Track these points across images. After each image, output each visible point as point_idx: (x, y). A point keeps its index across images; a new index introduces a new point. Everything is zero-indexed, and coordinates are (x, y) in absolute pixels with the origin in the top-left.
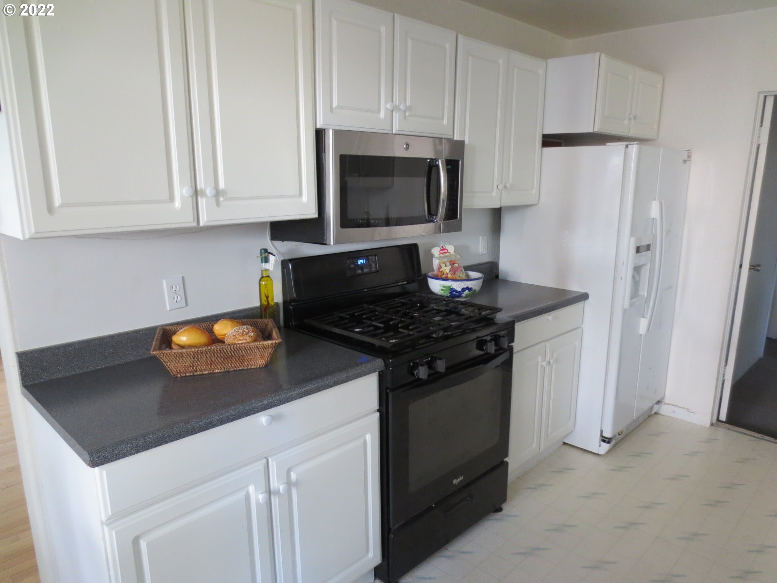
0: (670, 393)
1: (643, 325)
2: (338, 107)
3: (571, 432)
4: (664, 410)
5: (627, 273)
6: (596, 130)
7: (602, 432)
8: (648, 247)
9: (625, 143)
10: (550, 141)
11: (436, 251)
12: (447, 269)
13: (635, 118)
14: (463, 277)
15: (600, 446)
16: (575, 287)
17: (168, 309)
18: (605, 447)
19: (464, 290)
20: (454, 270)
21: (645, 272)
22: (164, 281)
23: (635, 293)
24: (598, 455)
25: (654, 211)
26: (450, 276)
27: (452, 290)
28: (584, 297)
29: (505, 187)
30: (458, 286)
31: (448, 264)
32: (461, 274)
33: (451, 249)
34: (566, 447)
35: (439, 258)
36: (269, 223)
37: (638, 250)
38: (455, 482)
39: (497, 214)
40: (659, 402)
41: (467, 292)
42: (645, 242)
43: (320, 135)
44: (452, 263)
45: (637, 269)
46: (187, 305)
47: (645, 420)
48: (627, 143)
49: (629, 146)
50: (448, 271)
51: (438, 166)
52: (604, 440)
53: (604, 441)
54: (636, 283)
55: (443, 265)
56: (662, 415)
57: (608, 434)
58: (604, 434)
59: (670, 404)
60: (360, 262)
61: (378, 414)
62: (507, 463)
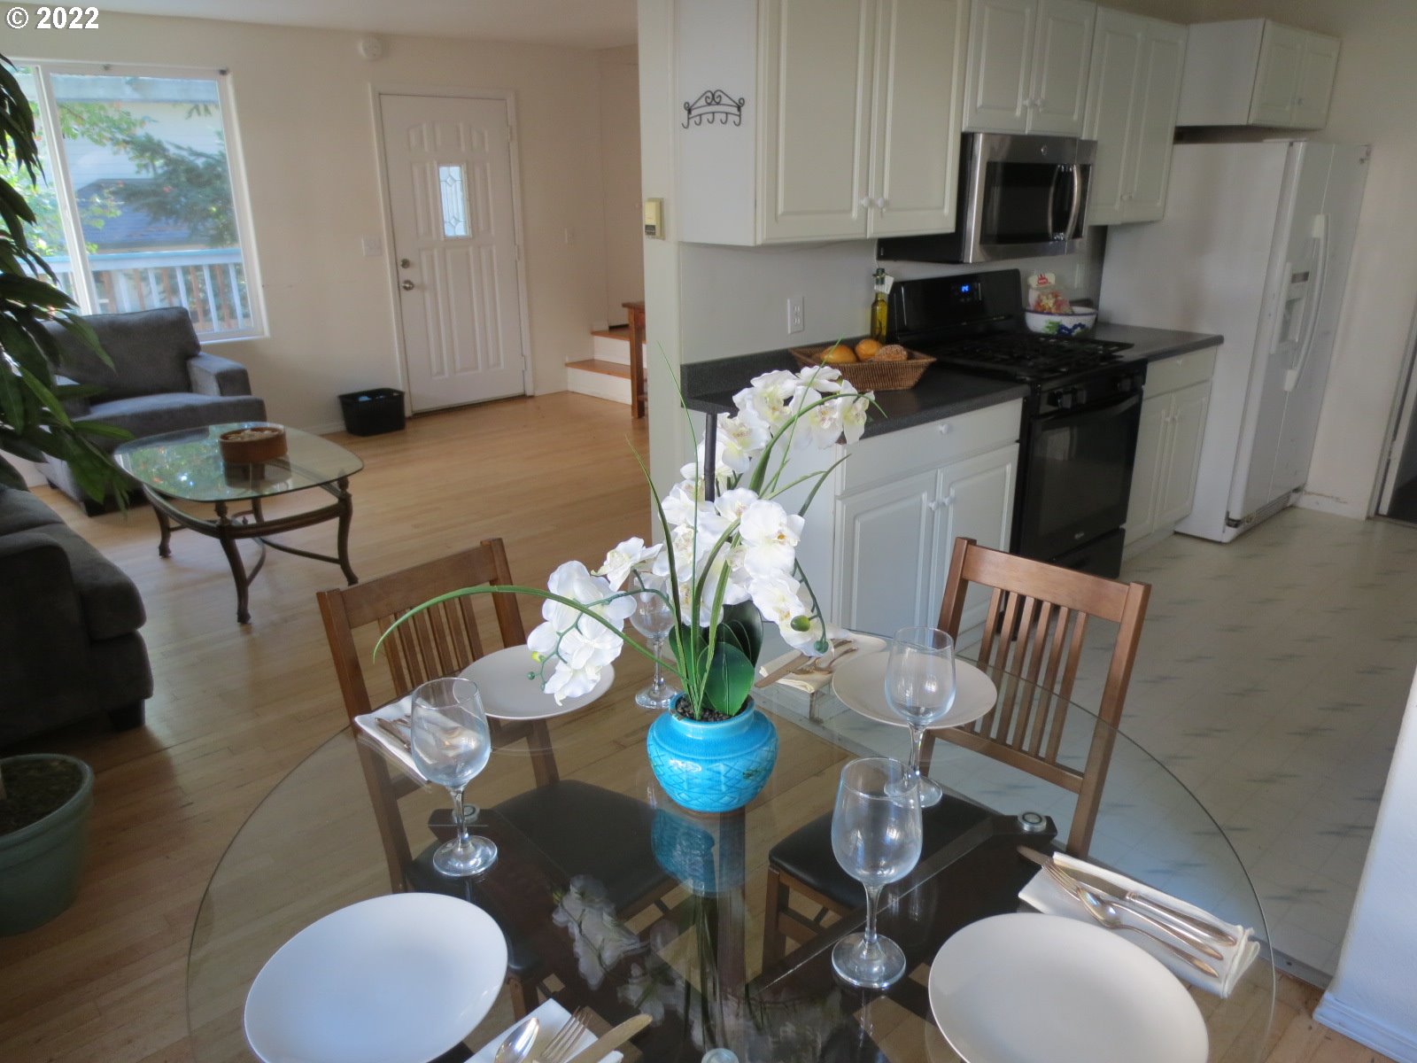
0: (1315, 478)
1: (1291, 378)
2: (982, 107)
3: (1187, 516)
4: (1305, 502)
5: (1277, 308)
6: (1251, 122)
7: (1228, 513)
8: (1306, 276)
9: (1287, 140)
10: (1185, 135)
11: (1033, 281)
12: (1049, 303)
13: (1300, 102)
14: (1069, 311)
15: (1224, 532)
16: (1206, 329)
17: (789, 332)
18: (1231, 532)
19: (1075, 327)
20: (1058, 304)
21: (1300, 308)
22: (789, 301)
23: (1284, 335)
24: (1220, 543)
25: (1318, 227)
26: (1053, 311)
27: (1061, 327)
28: (1218, 340)
29: (1130, 197)
30: (1068, 322)
31: (1050, 296)
32: (1066, 309)
33: (1051, 278)
34: (1177, 539)
35: (1037, 289)
36: (876, 242)
37: (1294, 278)
38: (1077, 536)
39: (1101, 233)
40: (1297, 490)
41: (1079, 330)
42: (1302, 270)
43: (967, 140)
44: (1056, 296)
45: (1290, 304)
46: (804, 329)
47: (1278, 513)
48: (1291, 140)
49: (1295, 144)
50: (1051, 305)
51: (1072, 173)
52: (1231, 523)
53: (1229, 525)
54: (1286, 324)
55: (1044, 298)
56: (1301, 509)
57: (1236, 515)
58: (1232, 516)
59: (1313, 493)
60: (965, 288)
61: (1018, 445)
62: (1123, 531)
